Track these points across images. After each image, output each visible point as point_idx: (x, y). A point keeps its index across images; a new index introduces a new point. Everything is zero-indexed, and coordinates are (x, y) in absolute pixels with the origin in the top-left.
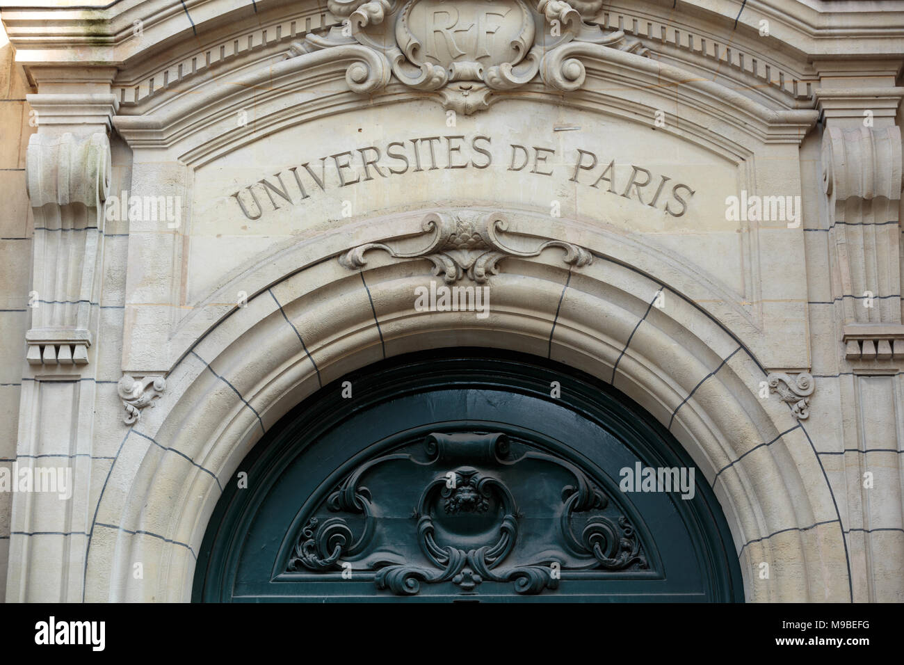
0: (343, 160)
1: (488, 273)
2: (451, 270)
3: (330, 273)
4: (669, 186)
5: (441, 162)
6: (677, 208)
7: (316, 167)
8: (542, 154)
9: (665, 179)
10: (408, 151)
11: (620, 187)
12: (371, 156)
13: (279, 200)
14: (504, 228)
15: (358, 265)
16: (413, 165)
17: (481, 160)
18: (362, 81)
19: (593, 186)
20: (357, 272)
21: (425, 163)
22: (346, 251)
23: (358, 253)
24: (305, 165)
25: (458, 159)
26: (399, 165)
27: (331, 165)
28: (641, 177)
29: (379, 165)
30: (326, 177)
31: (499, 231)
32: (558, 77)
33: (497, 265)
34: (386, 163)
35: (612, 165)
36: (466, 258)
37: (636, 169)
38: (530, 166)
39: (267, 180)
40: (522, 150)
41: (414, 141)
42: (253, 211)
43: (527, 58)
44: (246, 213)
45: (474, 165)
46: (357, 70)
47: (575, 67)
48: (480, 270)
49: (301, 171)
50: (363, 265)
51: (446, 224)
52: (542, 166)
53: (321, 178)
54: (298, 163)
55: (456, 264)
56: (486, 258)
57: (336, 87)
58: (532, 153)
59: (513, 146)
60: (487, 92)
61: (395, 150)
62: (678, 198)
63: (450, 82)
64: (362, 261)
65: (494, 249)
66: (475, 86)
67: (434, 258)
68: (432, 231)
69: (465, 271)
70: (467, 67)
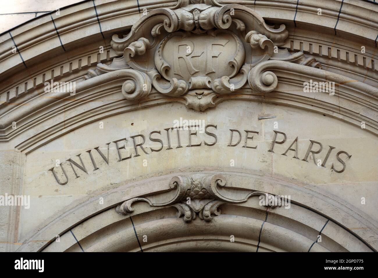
0: (121, 144)
1: (213, 214)
2: (188, 213)
3: (111, 218)
4: (334, 153)
5: (184, 142)
6: (339, 166)
7: (103, 149)
8: (250, 135)
9: (332, 148)
10: (163, 137)
11: (301, 155)
12: (139, 140)
13: (79, 172)
14: (222, 184)
15: (127, 212)
16: (166, 146)
17: (210, 140)
18: (132, 92)
19: (284, 154)
20: (128, 217)
21: (174, 144)
22: (120, 204)
23: (128, 204)
24: (97, 149)
25: (195, 140)
26: (157, 146)
27: (113, 147)
28: (316, 148)
29: (144, 146)
30: (110, 155)
31: (219, 187)
32: (258, 84)
33: (218, 209)
34: (149, 145)
35: (296, 140)
36: (198, 205)
37: (312, 142)
38: (242, 143)
39: (72, 159)
40: (237, 133)
41: (167, 130)
42: (62, 180)
43: (240, 73)
44: (58, 181)
45: (206, 144)
46: (128, 85)
47: (270, 77)
48: (207, 213)
49: (94, 153)
50: (132, 212)
51: (184, 183)
52: (250, 143)
53: (106, 156)
54: (92, 147)
55: (191, 209)
56: (211, 204)
57: (117, 97)
58: (244, 134)
59: (232, 130)
60: (213, 95)
61: (155, 136)
62: (340, 160)
63: (189, 90)
64: (131, 209)
65: (216, 199)
66: (206, 92)
67: (178, 206)
68: (176, 188)
69: (197, 214)
70: (200, 80)
